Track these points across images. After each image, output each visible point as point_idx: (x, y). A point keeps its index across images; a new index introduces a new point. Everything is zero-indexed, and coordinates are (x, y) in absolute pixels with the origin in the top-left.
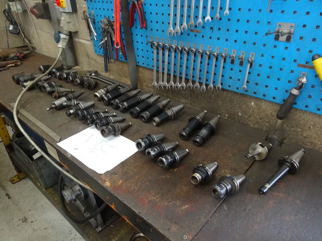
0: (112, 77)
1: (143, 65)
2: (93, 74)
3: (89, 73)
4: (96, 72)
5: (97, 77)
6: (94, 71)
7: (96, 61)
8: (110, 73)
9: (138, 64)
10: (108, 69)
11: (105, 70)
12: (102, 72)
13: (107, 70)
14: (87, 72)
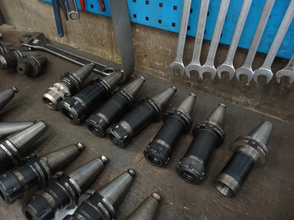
0: (72, 45)
1: (146, 23)
2: (36, 41)
3: (27, 38)
4: (41, 37)
5: (44, 46)
6: (38, 35)
7: (38, 15)
8: (67, 37)
9: (134, 20)
10: (64, 30)
11: (59, 33)
12: (53, 36)
13: (61, 31)
14: (24, 36)
